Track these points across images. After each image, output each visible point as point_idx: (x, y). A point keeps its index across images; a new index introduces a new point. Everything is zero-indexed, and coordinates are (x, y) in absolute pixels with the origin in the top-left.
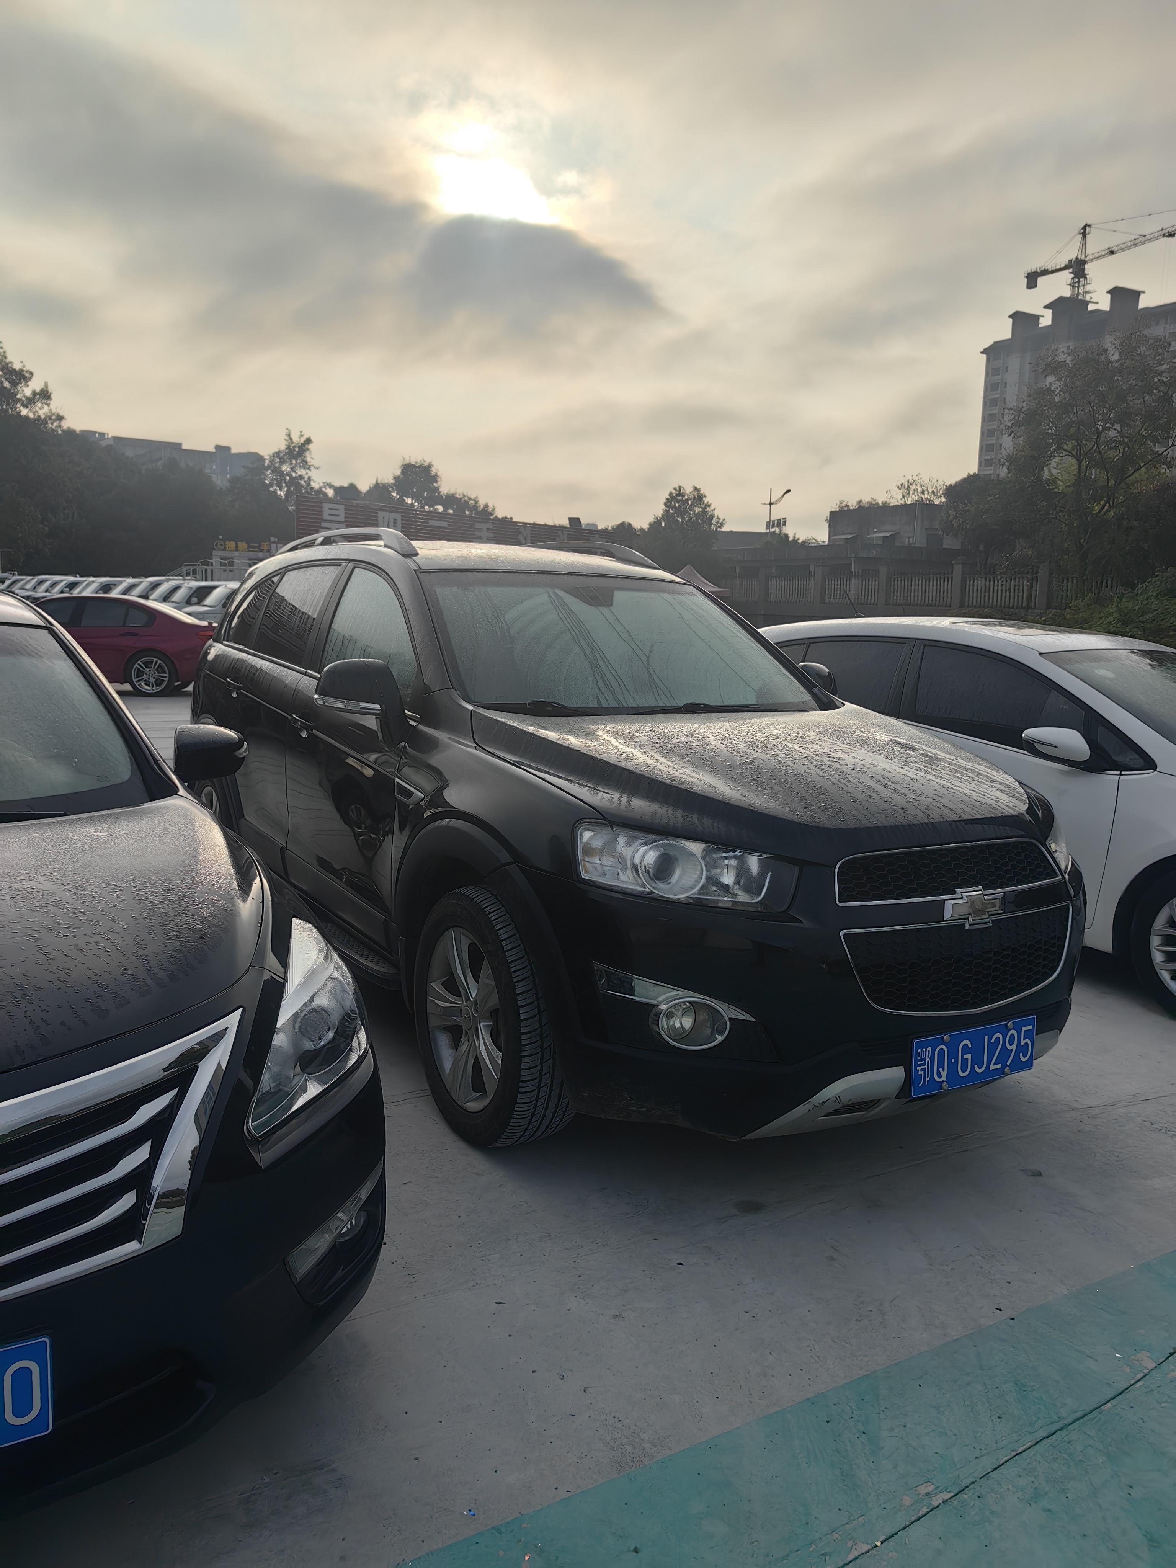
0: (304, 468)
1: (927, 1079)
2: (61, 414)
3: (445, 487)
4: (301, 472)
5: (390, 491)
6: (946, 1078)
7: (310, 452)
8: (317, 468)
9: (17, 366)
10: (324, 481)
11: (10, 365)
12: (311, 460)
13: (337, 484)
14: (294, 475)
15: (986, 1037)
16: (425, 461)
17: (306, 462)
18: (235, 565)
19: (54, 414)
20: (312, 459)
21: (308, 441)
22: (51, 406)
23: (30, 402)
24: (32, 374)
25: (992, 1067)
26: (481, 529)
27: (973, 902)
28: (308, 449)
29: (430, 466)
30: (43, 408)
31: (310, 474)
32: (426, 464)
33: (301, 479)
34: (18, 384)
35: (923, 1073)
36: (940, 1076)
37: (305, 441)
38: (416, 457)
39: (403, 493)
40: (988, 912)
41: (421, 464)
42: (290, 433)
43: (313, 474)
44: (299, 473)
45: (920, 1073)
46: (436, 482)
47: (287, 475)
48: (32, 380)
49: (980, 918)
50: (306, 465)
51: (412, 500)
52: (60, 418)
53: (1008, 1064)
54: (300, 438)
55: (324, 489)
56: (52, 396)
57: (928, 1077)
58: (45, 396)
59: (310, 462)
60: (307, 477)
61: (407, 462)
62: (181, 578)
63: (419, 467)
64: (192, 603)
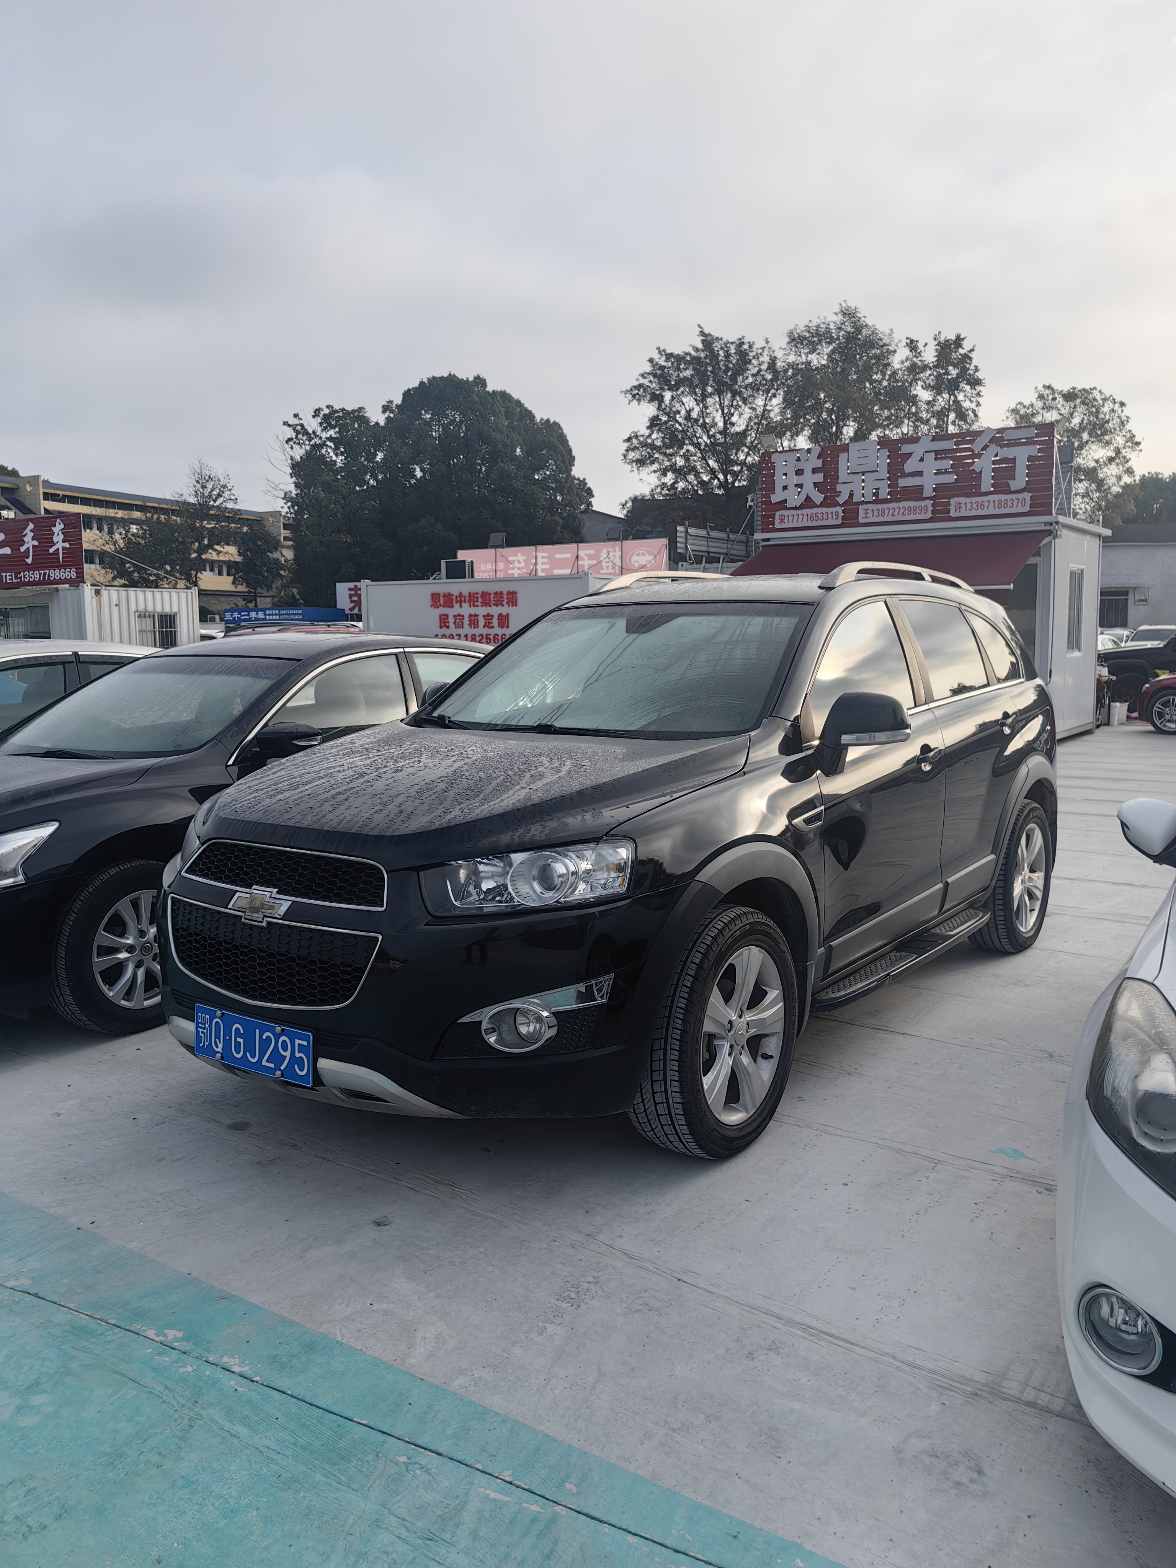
1: (207, 1043)
15: (257, 1031)
25: (264, 1062)
27: (254, 901)
36: (217, 1047)
40: (263, 912)
45: (201, 1034)
49: (252, 914)
53: (282, 1068)
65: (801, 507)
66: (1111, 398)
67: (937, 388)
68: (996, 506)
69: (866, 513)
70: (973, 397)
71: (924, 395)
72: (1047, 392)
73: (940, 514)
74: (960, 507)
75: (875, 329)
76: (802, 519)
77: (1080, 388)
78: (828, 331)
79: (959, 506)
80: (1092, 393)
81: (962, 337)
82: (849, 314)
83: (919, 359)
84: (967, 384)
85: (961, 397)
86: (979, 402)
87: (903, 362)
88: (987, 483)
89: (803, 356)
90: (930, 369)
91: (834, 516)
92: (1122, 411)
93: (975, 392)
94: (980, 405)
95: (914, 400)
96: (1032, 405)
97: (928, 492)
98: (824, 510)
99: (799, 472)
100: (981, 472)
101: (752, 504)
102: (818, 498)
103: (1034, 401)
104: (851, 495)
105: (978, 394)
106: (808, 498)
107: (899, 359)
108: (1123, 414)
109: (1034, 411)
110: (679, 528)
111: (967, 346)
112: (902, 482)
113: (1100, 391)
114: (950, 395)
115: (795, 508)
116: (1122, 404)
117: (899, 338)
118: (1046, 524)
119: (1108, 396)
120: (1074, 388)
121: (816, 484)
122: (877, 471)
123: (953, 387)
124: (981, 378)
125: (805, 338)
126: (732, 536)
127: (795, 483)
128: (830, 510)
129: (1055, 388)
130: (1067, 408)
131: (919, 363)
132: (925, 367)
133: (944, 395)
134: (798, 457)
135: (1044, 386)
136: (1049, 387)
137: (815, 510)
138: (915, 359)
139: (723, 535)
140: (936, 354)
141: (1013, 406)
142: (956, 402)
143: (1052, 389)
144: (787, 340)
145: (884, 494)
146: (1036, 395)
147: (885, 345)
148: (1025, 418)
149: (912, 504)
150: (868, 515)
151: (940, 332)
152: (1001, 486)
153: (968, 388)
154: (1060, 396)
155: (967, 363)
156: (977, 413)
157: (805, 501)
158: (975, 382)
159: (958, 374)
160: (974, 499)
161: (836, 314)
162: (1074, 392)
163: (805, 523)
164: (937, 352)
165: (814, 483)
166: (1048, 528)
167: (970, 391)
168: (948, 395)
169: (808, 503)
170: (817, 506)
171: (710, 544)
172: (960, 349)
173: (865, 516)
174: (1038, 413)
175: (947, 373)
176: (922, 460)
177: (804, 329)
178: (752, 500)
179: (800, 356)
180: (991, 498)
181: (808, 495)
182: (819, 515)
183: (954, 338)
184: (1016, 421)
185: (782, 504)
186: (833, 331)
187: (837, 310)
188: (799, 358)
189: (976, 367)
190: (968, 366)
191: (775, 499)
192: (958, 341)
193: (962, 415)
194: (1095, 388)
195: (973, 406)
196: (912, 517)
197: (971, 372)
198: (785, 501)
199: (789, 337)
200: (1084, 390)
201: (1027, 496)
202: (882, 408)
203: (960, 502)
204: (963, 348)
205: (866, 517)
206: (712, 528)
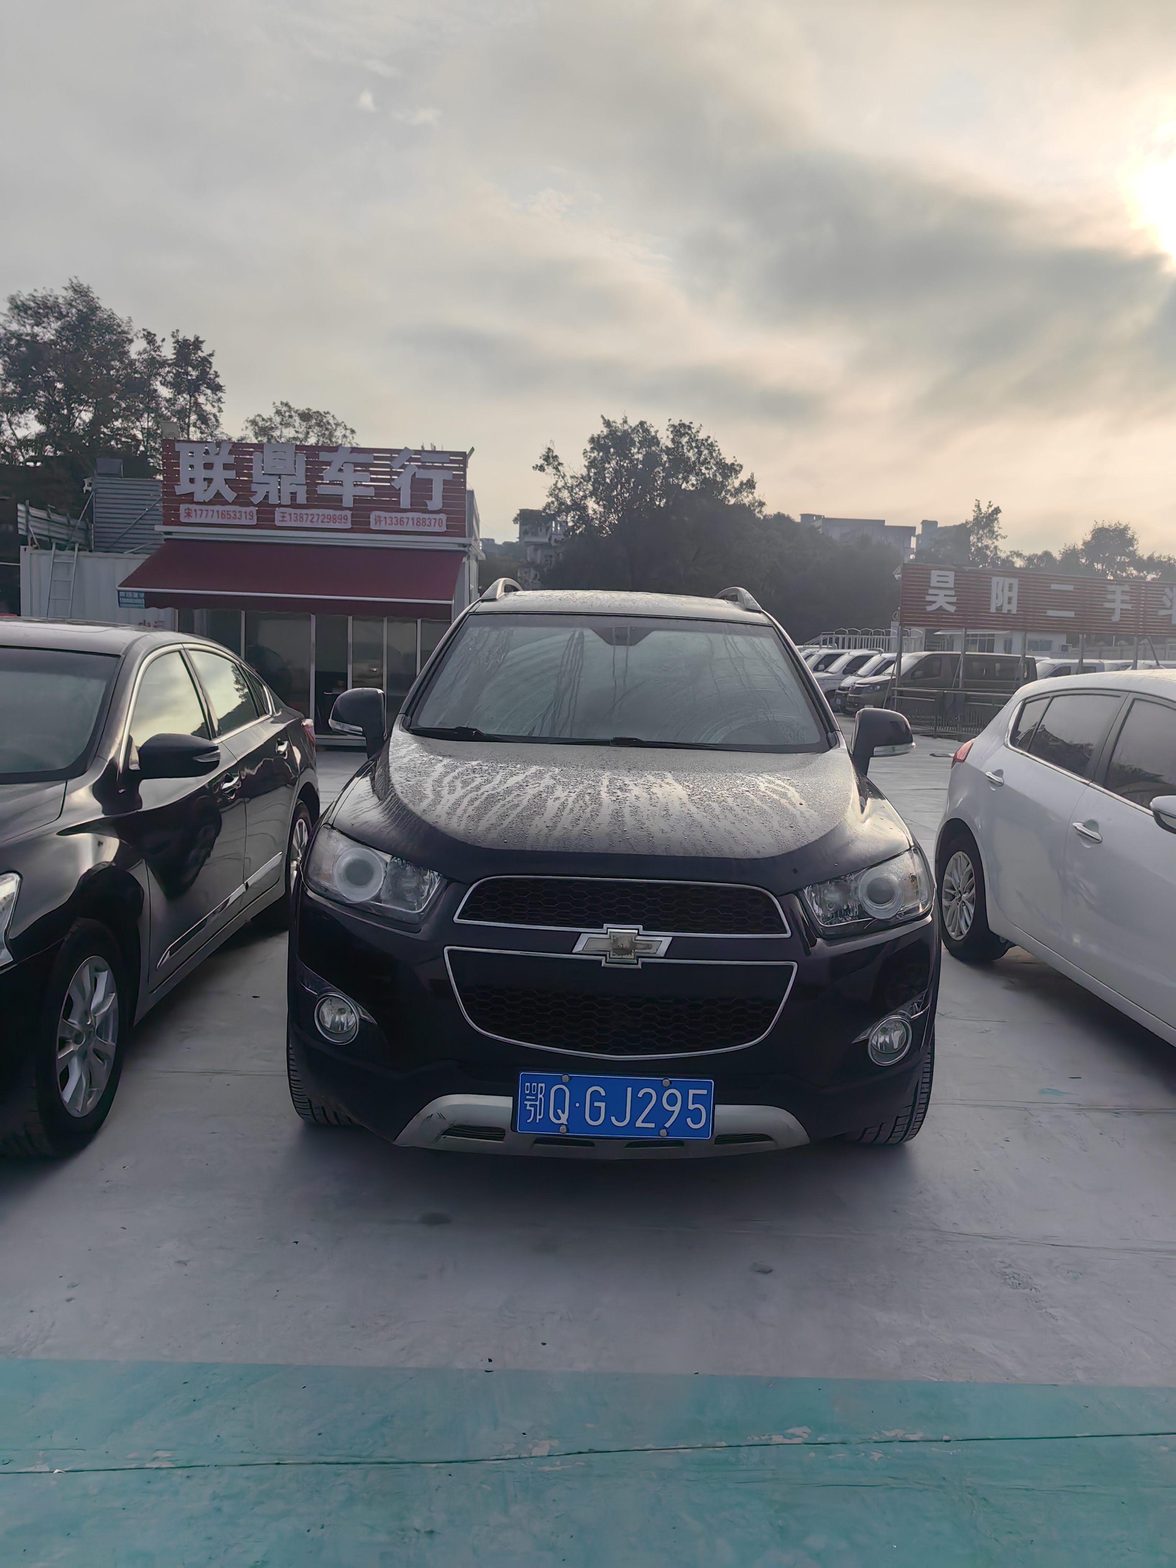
0: (991, 538)
1: (538, 1117)
2: (763, 500)
3: (1143, 549)
4: (987, 542)
5: (1080, 558)
6: (567, 1120)
7: (998, 522)
8: (1004, 538)
9: (729, 461)
10: (1012, 550)
11: (723, 461)
12: (998, 529)
13: (1026, 553)
14: (980, 545)
15: (629, 1089)
16: (1120, 524)
17: (993, 532)
18: (891, 634)
19: (756, 502)
20: (1000, 528)
21: (997, 511)
22: (754, 494)
23: (738, 491)
24: (741, 466)
25: (639, 1124)
26: (1114, 592)
27: (615, 941)
28: (996, 519)
29: (1126, 529)
30: (748, 497)
31: (996, 543)
32: (1121, 527)
33: (987, 549)
34: (729, 477)
35: (532, 1109)
36: (559, 1118)
37: (992, 511)
38: (1111, 518)
39: (1093, 559)
40: (635, 953)
41: (1116, 528)
42: (979, 504)
43: (1000, 543)
44: (985, 543)
45: (528, 1108)
46: (1133, 546)
47: (973, 545)
48: (741, 473)
49: (620, 957)
50: (992, 534)
51: (1103, 566)
52: (762, 504)
53: (667, 1125)
54: (988, 508)
55: (1011, 558)
56: (757, 486)
57: (540, 1115)
58: (750, 485)
59: (997, 531)
60: (993, 546)
61: (1100, 526)
62: (818, 646)
63: (1114, 530)
64: (819, 669)
65: (210, 503)
66: (343, 424)
67: (177, 386)
68: (415, 524)
69: (284, 517)
70: (214, 402)
71: (165, 392)
72: (285, 409)
73: (360, 525)
74: (380, 521)
75: (113, 314)
76: (212, 515)
77: (314, 410)
78: (56, 305)
79: (378, 520)
80: (325, 417)
81: (200, 339)
82: (80, 292)
83: (157, 353)
84: (207, 388)
85: (201, 399)
86: (221, 408)
87: (140, 354)
88: (405, 501)
89: (28, 327)
90: (169, 366)
91: (248, 516)
92: (353, 438)
93: (216, 397)
94: (222, 412)
95: (153, 395)
96: (271, 419)
97: (348, 502)
98: (237, 508)
99: (208, 466)
100: (400, 489)
101: (90, 489)
102: (230, 495)
103: (273, 415)
104: (266, 497)
105: (219, 400)
106: (218, 495)
107: (136, 349)
108: (354, 441)
109: (273, 425)
110: (20, 507)
111: (206, 350)
112: (322, 490)
113: (333, 416)
114: (191, 396)
115: (204, 503)
116: (353, 431)
117: (137, 327)
118: (460, 545)
119: (340, 422)
120: (309, 409)
121: (227, 481)
122: (295, 475)
123: (193, 388)
124: (222, 385)
125: (31, 308)
126: (72, 522)
127: (204, 476)
128: (244, 509)
129: (292, 407)
130: (303, 427)
131: (158, 358)
132: (164, 363)
133: (185, 395)
134: (207, 450)
135: (282, 403)
136: (287, 405)
137: (227, 508)
138: (153, 353)
139: (63, 520)
140: (175, 352)
141: (251, 418)
142: (197, 404)
143: (289, 407)
144: (8, 305)
145: (302, 499)
146: (275, 410)
147: (123, 332)
148: (264, 431)
149: (331, 512)
150: (285, 519)
151: (178, 331)
152: (419, 503)
153: (209, 392)
154: (297, 415)
155: (207, 367)
156: (218, 418)
157: (214, 497)
158: (217, 388)
159: (197, 377)
160: (394, 515)
161: (66, 289)
162: (308, 413)
163: (215, 520)
164: (175, 349)
165: (225, 479)
166: (462, 549)
167: (211, 396)
168: (188, 396)
169: (218, 499)
170: (229, 504)
171: (52, 528)
172: (199, 352)
173: (281, 519)
174: (277, 428)
175: (187, 373)
176: (340, 470)
177: (28, 297)
178: (90, 485)
179: (25, 326)
180: (410, 515)
181: (218, 491)
182: (231, 513)
183: (192, 340)
184: (255, 432)
185: (189, 498)
186: (63, 307)
187: (67, 285)
188: (22, 328)
189: (216, 372)
190: (208, 370)
191: (179, 490)
192: (197, 344)
193: (203, 418)
194: (328, 413)
195: (215, 411)
196: (332, 525)
197: (212, 376)
198: (192, 494)
199: (11, 303)
200: (318, 412)
201: (443, 517)
202: (121, 397)
203: (380, 515)
204: (202, 351)
205: (283, 521)
206: (53, 511)
